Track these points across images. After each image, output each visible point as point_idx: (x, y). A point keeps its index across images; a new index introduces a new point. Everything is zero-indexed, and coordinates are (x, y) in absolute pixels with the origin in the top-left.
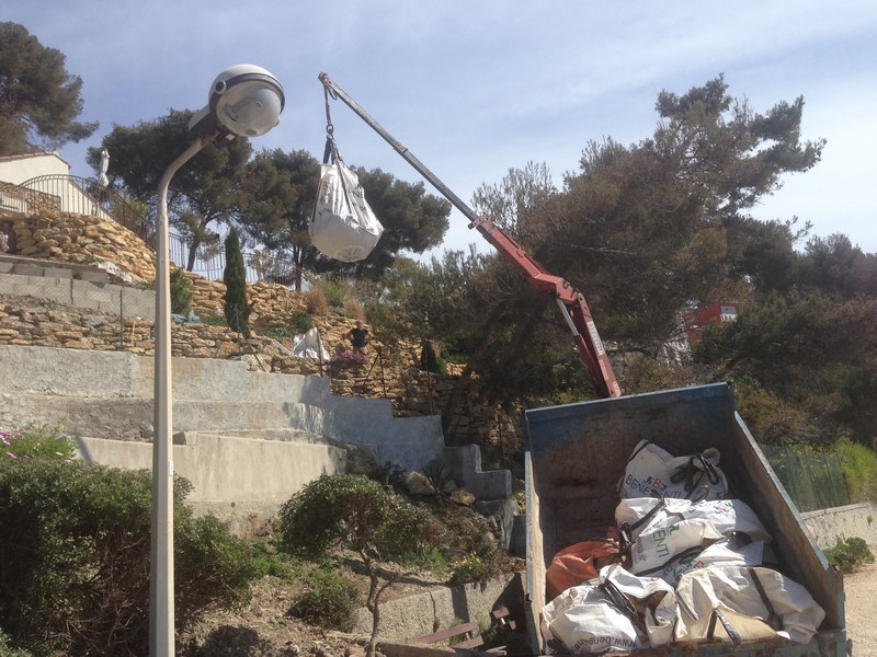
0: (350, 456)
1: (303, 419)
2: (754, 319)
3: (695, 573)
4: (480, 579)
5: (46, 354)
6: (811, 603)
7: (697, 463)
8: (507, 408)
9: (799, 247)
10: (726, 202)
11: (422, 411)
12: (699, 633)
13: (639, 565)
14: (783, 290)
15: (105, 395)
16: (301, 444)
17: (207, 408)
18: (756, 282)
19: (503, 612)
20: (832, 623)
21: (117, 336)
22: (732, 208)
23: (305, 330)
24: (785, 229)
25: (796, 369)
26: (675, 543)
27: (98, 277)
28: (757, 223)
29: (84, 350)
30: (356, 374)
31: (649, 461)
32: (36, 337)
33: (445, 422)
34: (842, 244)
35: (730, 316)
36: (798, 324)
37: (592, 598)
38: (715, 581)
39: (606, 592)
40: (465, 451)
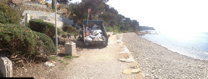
0: (65, 23)
1: (60, 19)
2: (105, 14)
3: (97, 36)
4: (77, 35)
5: (37, 11)
6: (106, 38)
7: (99, 27)
8: (80, 20)
9: (110, 8)
10: (104, 1)
11: (71, 19)
12: (97, 40)
13: (93, 35)
14: (107, 11)
15: (42, 16)
16: (60, 22)
17: (51, 17)
18: (105, 10)
19: (79, 38)
20: (107, 40)
21: (42, 10)
22: (105, 2)
23: (59, 10)
24: (109, 6)
25: (107, 20)
26: (96, 33)
27: (40, 4)
28: (107, 5)
29: (40, 11)
30: (65, 15)
31: (95, 26)
32: (36, 10)
33: (74, 21)
34: (113, 8)
35: (102, 13)
36: (108, 15)
37: (89, 37)
38: (99, 36)
39: (90, 37)
40: (76, 24)
